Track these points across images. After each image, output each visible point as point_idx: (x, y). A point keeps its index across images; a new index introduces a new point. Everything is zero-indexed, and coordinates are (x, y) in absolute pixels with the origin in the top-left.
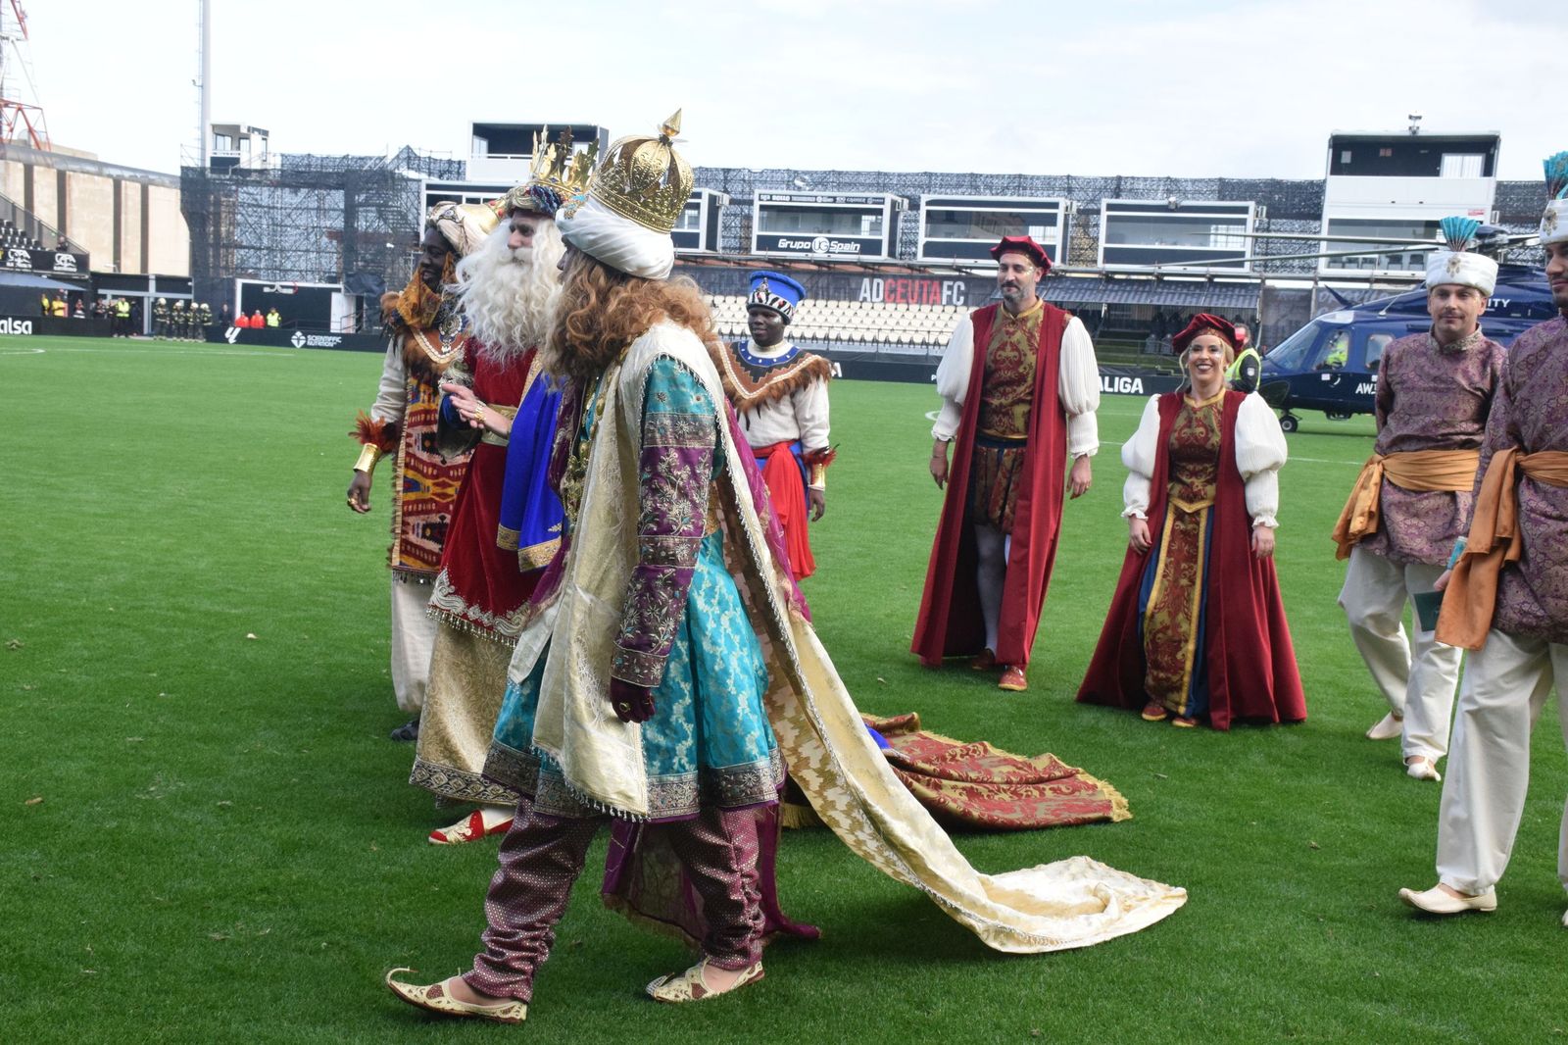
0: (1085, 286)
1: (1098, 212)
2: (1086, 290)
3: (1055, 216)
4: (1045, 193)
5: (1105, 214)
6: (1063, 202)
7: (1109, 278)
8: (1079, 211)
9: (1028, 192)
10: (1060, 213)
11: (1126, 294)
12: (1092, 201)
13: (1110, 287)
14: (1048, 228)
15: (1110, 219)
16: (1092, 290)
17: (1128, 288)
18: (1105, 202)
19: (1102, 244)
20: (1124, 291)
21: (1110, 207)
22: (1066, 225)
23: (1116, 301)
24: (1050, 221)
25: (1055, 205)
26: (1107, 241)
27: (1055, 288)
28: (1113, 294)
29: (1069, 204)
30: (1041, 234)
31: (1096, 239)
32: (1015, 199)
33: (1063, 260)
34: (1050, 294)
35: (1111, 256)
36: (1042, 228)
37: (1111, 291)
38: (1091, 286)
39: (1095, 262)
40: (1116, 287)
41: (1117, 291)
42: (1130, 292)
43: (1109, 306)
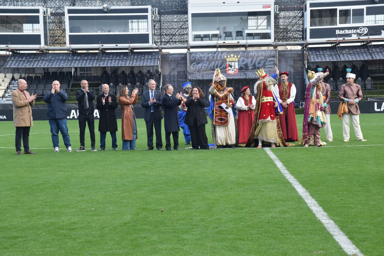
0: (61, 58)
1: (63, 14)
2: (62, 60)
3: (38, 17)
4: (30, 4)
5: (67, 15)
6: (42, 9)
7: (74, 52)
8: (52, 14)
9: (20, 3)
10: (41, 15)
11: (85, 61)
12: (59, 8)
13: (75, 58)
14: (35, 25)
15: (70, 18)
16: (65, 60)
17: (86, 58)
18: (66, 8)
19: (68, 33)
20: (83, 60)
21: (70, 11)
22: (45, 23)
23: (79, 66)
24: (35, 20)
25: (37, 11)
26: (71, 31)
27: (43, 60)
28: (77, 62)
29: (45, 10)
30: (31, 28)
31: (64, 31)
32: (12, 7)
33: (46, 43)
34: (40, 64)
35: (74, 40)
36: (31, 25)
37: (76, 60)
38: (64, 58)
39: (65, 43)
40: (79, 58)
41: (79, 60)
42: (87, 60)
43: (76, 69)
